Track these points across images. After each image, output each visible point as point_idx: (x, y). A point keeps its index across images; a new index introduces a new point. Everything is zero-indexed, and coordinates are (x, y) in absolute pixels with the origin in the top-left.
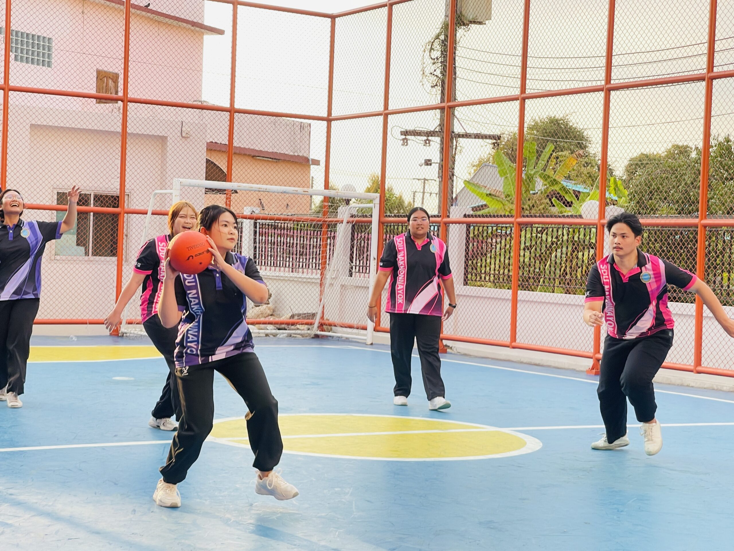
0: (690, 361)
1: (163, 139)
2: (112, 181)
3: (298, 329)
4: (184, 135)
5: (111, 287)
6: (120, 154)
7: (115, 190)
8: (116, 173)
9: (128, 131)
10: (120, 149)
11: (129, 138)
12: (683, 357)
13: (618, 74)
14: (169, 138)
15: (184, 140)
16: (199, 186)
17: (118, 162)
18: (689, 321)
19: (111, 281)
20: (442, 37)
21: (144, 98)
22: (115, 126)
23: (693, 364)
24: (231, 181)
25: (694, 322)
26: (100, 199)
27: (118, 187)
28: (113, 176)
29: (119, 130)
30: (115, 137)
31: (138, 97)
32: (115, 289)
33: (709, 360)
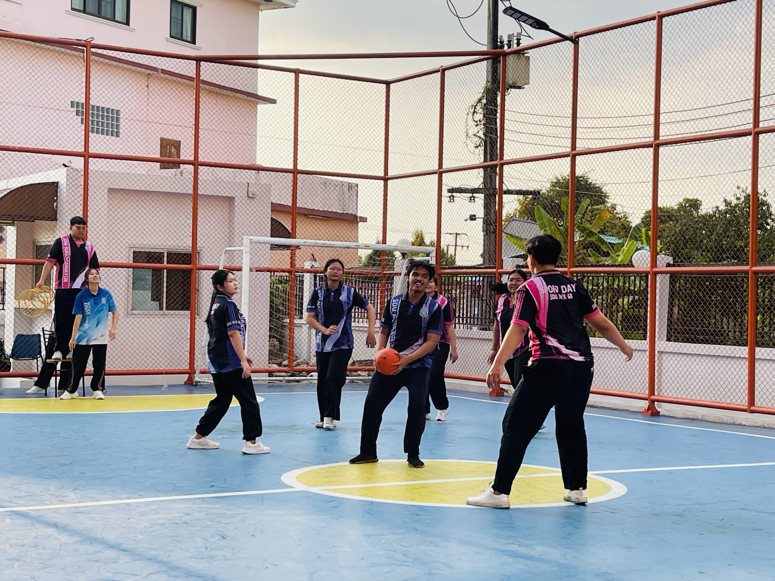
0: (744, 402)
1: (230, 200)
2: (185, 240)
3: (360, 375)
4: (251, 195)
5: (185, 339)
6: (191, 214)
7: (187, 248)
8: (188, 232)
9: (200, 193)
10: (192, 209)
11: (199, 198)
12: (737, 397)
13: (666, 130)
14: (236, 199)
15: (250, 200)
16: (265, 243)
17: (190, 222)
18: (742, 363)
19: (185, 333)
20: (484, 101)
21: (214, 161)
22: (187, 188)
23: (746, 404)
24: (295, 237)
25: (747, 364)
26: (174, 257)
27: (191, 245)
28: (185, 235)
29: (191, 192)
30: (187, 199)
31: (208, 161)
32: (188, 341)
33: (762, 400)
